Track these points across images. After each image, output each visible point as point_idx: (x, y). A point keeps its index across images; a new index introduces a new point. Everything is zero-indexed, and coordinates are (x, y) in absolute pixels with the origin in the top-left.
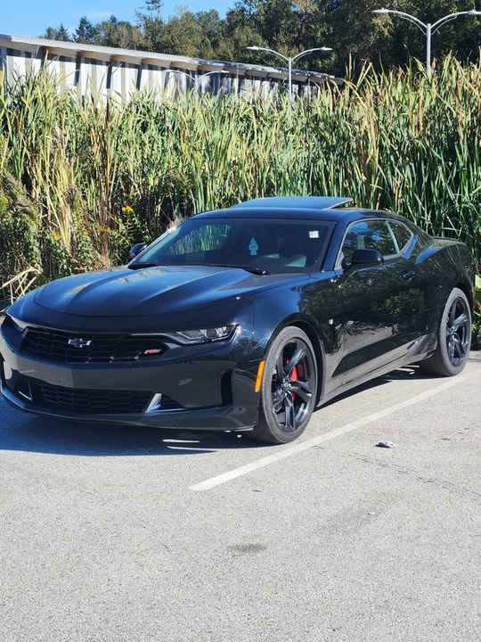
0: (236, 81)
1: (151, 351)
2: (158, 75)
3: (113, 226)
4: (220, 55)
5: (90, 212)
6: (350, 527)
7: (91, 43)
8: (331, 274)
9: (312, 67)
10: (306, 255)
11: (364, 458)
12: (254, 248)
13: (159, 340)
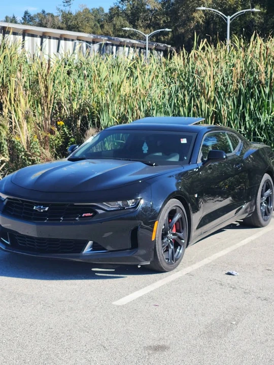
0: (115, 48)
1: (87, 215)
2: (70, 44)
3: (52, 132)
4: (104, 33)
5: (38, 124)
6: (221, 332)
7: (31, 25)
8: (195, 166)
9: (158, 41)
10: (179, 153)
11: (220, 283)
12: (145, 149)
13: (93, 208)
